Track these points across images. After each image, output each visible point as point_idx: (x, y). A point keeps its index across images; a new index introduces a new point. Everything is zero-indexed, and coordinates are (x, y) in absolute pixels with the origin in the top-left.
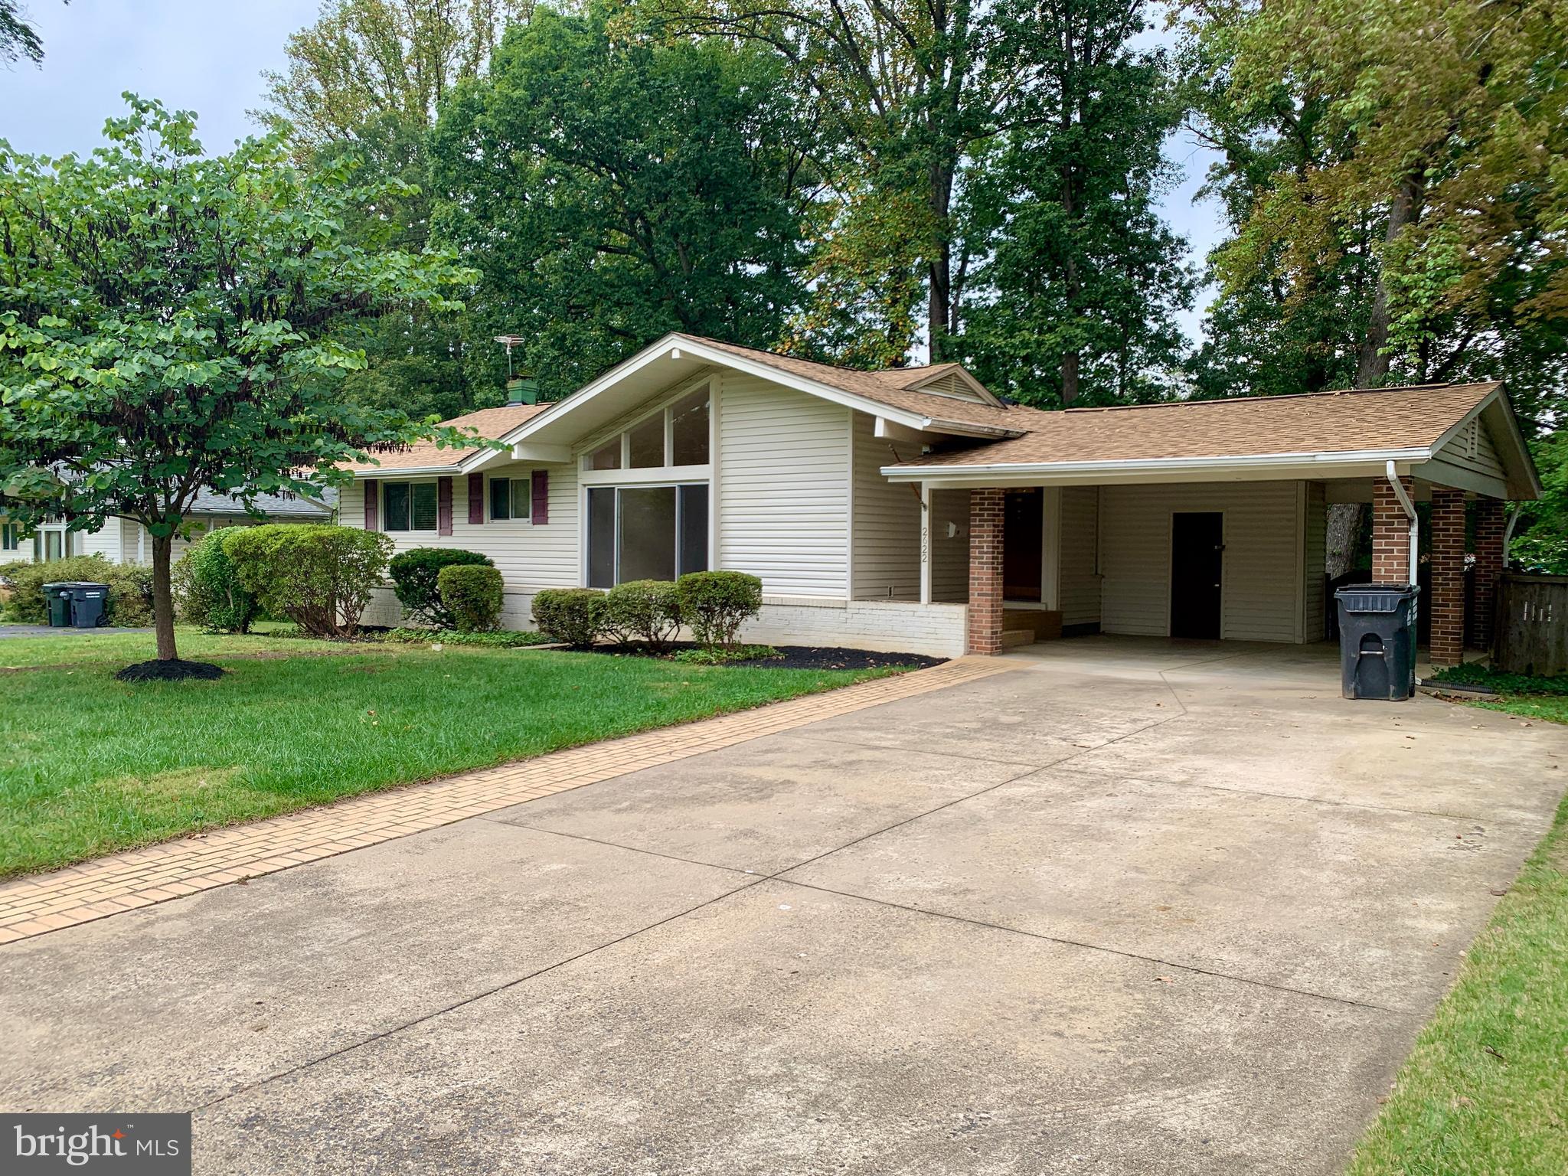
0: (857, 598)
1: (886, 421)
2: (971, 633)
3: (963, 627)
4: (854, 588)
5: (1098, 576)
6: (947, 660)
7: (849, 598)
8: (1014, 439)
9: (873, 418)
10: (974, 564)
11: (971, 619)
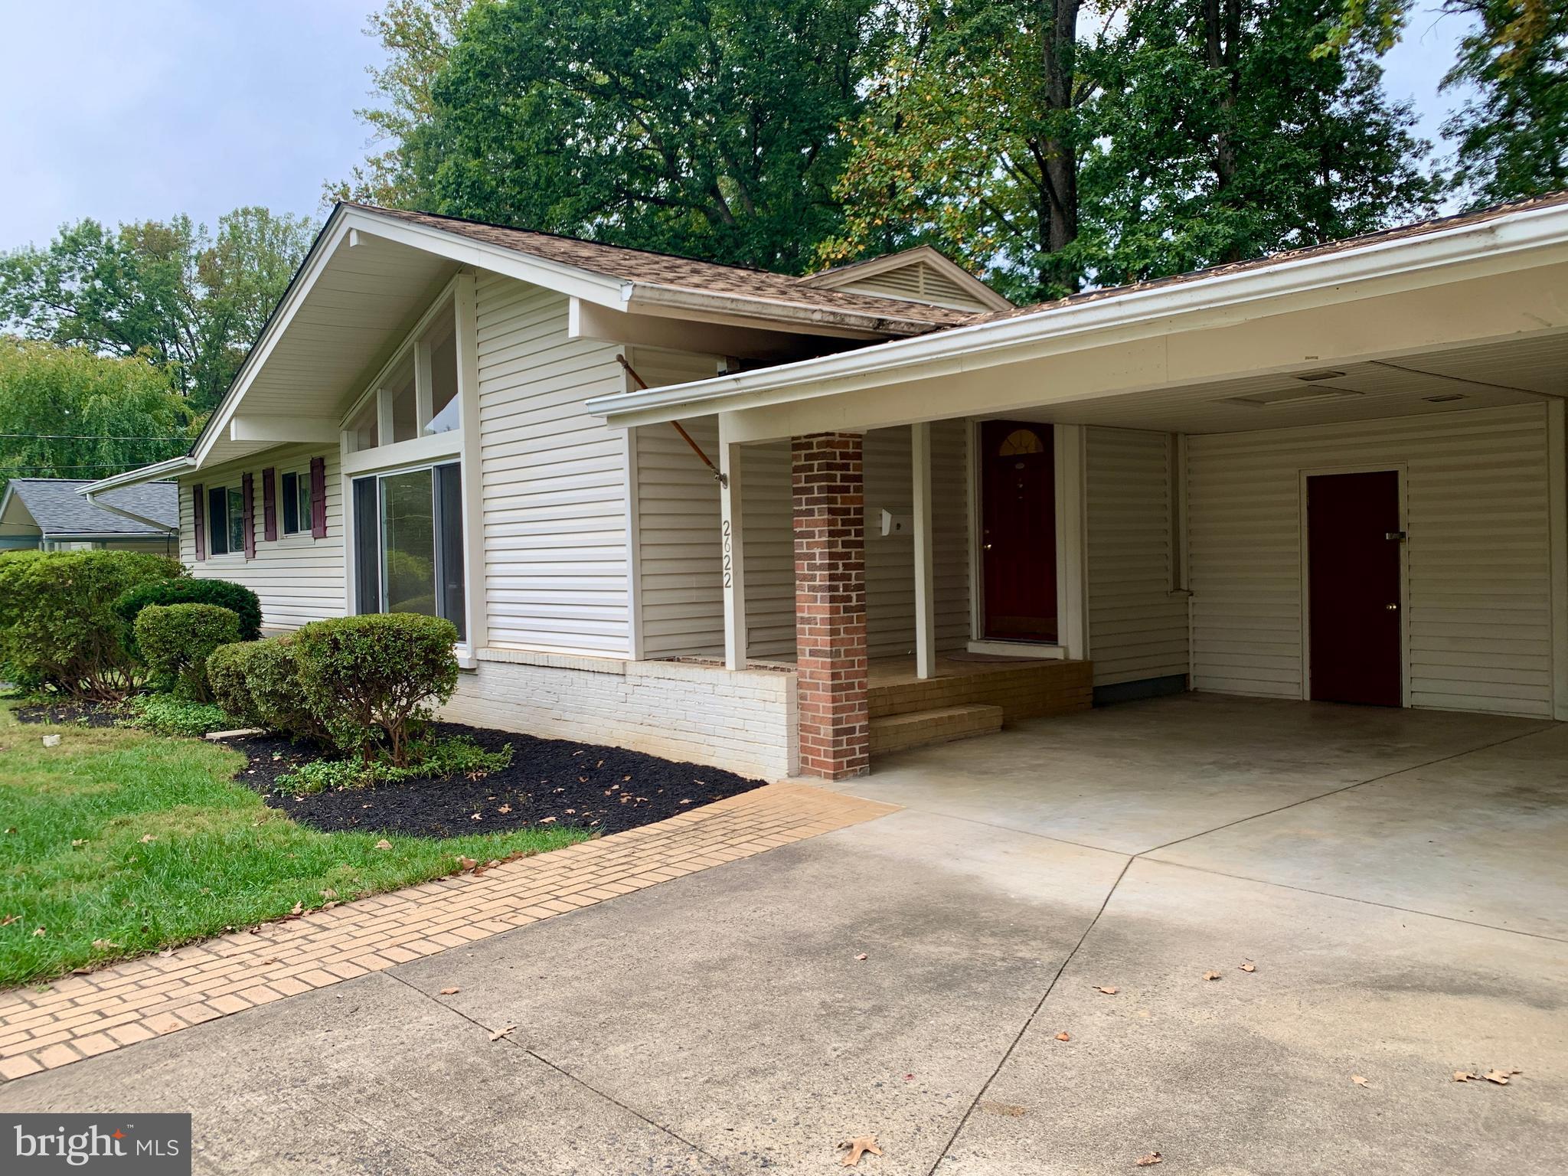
0: (647, 656)
1: (583, 302)
2: (803, 730)
3: (783, 718)
4: (642, 638)
5: (1179, 589)
6: (763, 783)
7: (631, 656)
8: (897, 338)
9: (565, 300)
10: (802, 591)
11: (800, 703)
